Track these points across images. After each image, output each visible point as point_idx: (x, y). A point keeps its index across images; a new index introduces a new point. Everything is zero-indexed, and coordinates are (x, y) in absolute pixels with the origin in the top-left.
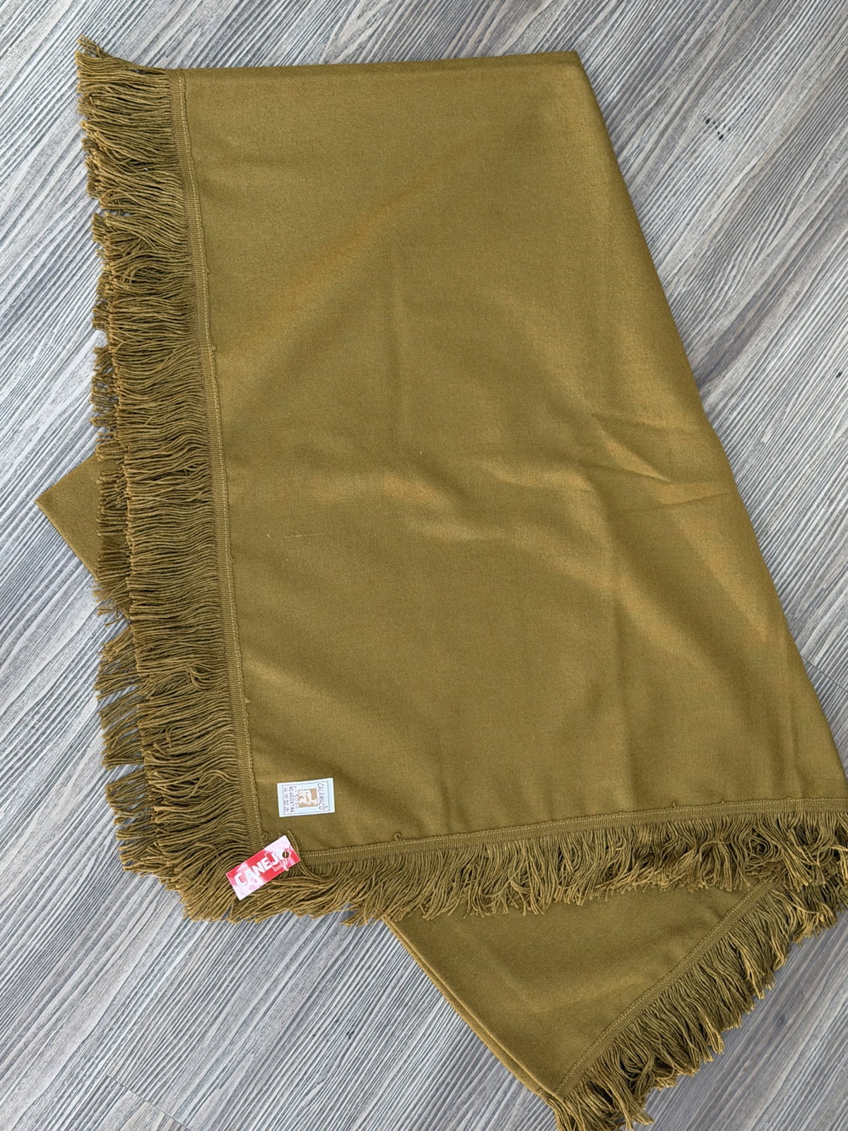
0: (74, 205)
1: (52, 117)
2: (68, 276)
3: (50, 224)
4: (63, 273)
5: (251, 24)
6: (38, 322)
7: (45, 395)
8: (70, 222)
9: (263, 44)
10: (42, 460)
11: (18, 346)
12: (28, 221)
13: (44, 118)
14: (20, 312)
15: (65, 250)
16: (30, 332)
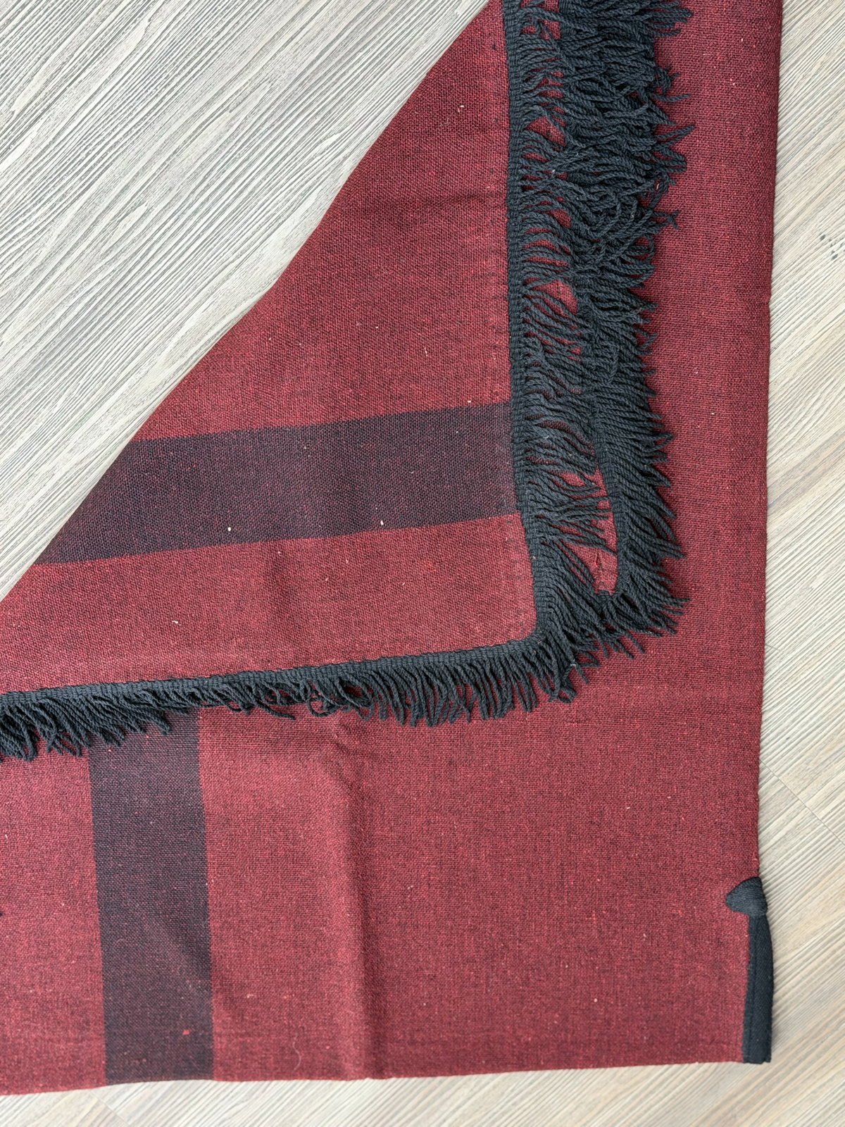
0: (115, 258)
1: (103, 165)
2: (100, 329)
3: (88, 275)
4: (95, 325)
5: (324, 84)
6: (65, 371)
7: (64, 443)
8: (109, 275)
9: (334, 107)
10: (54, 505)
11: (42, 393)
12: (67, 269)
13: (95, 165)
14: (48, 360)
15: (100, 302)
16: (56, 380)
